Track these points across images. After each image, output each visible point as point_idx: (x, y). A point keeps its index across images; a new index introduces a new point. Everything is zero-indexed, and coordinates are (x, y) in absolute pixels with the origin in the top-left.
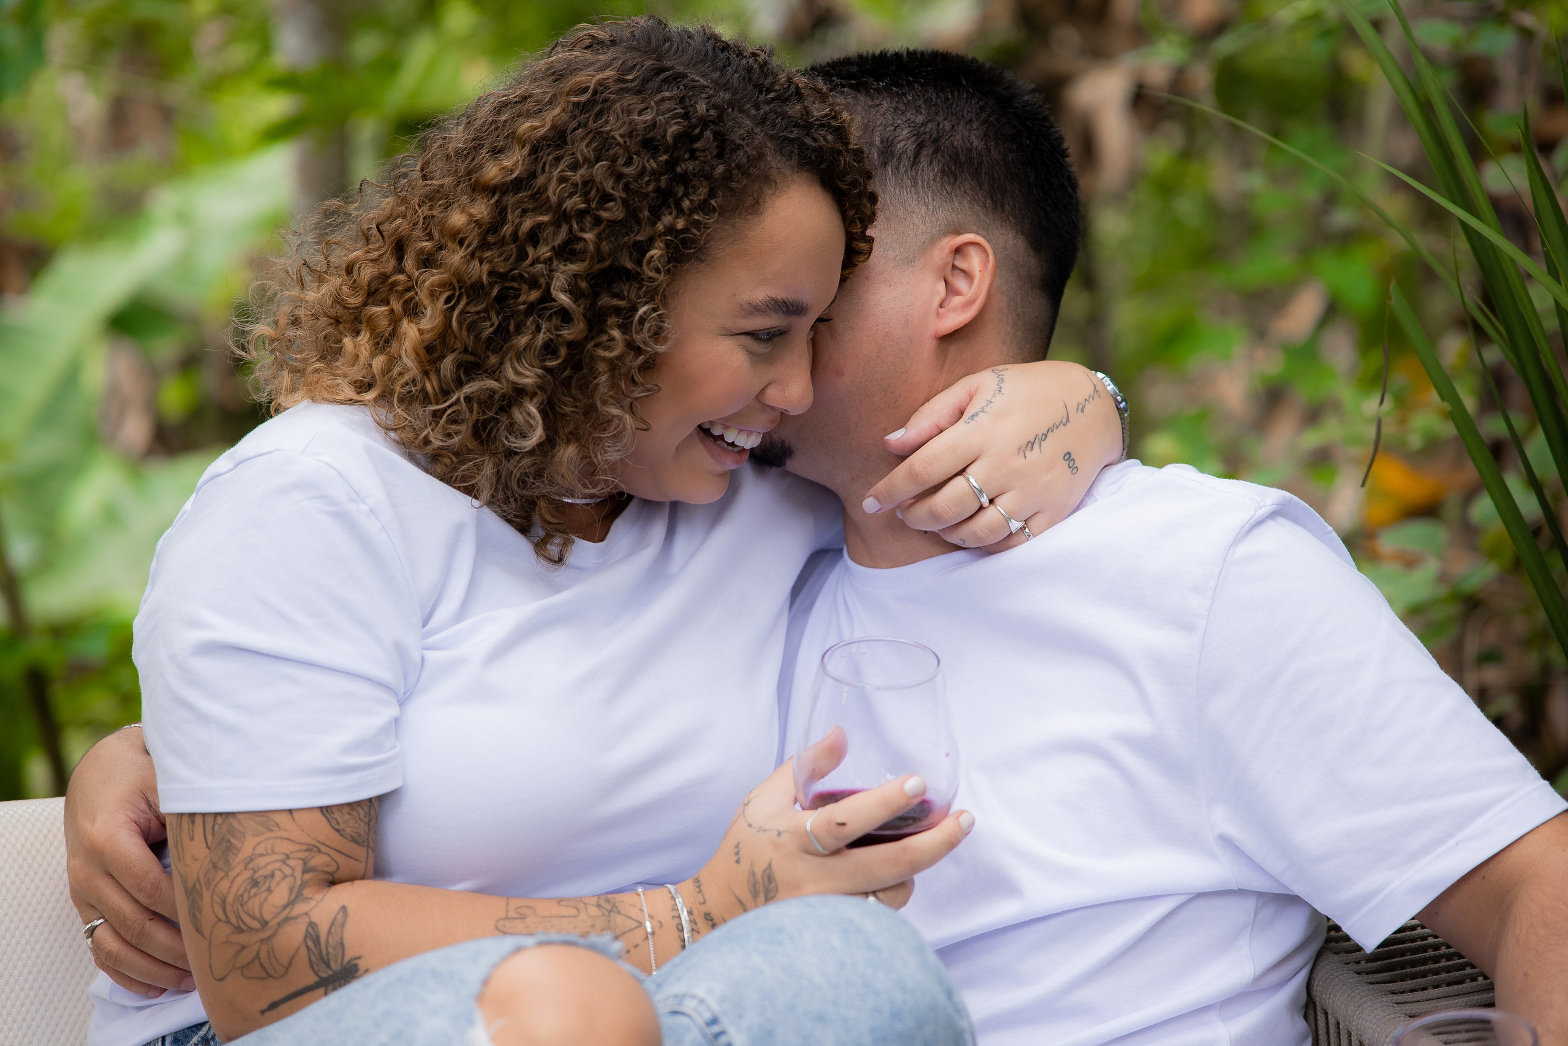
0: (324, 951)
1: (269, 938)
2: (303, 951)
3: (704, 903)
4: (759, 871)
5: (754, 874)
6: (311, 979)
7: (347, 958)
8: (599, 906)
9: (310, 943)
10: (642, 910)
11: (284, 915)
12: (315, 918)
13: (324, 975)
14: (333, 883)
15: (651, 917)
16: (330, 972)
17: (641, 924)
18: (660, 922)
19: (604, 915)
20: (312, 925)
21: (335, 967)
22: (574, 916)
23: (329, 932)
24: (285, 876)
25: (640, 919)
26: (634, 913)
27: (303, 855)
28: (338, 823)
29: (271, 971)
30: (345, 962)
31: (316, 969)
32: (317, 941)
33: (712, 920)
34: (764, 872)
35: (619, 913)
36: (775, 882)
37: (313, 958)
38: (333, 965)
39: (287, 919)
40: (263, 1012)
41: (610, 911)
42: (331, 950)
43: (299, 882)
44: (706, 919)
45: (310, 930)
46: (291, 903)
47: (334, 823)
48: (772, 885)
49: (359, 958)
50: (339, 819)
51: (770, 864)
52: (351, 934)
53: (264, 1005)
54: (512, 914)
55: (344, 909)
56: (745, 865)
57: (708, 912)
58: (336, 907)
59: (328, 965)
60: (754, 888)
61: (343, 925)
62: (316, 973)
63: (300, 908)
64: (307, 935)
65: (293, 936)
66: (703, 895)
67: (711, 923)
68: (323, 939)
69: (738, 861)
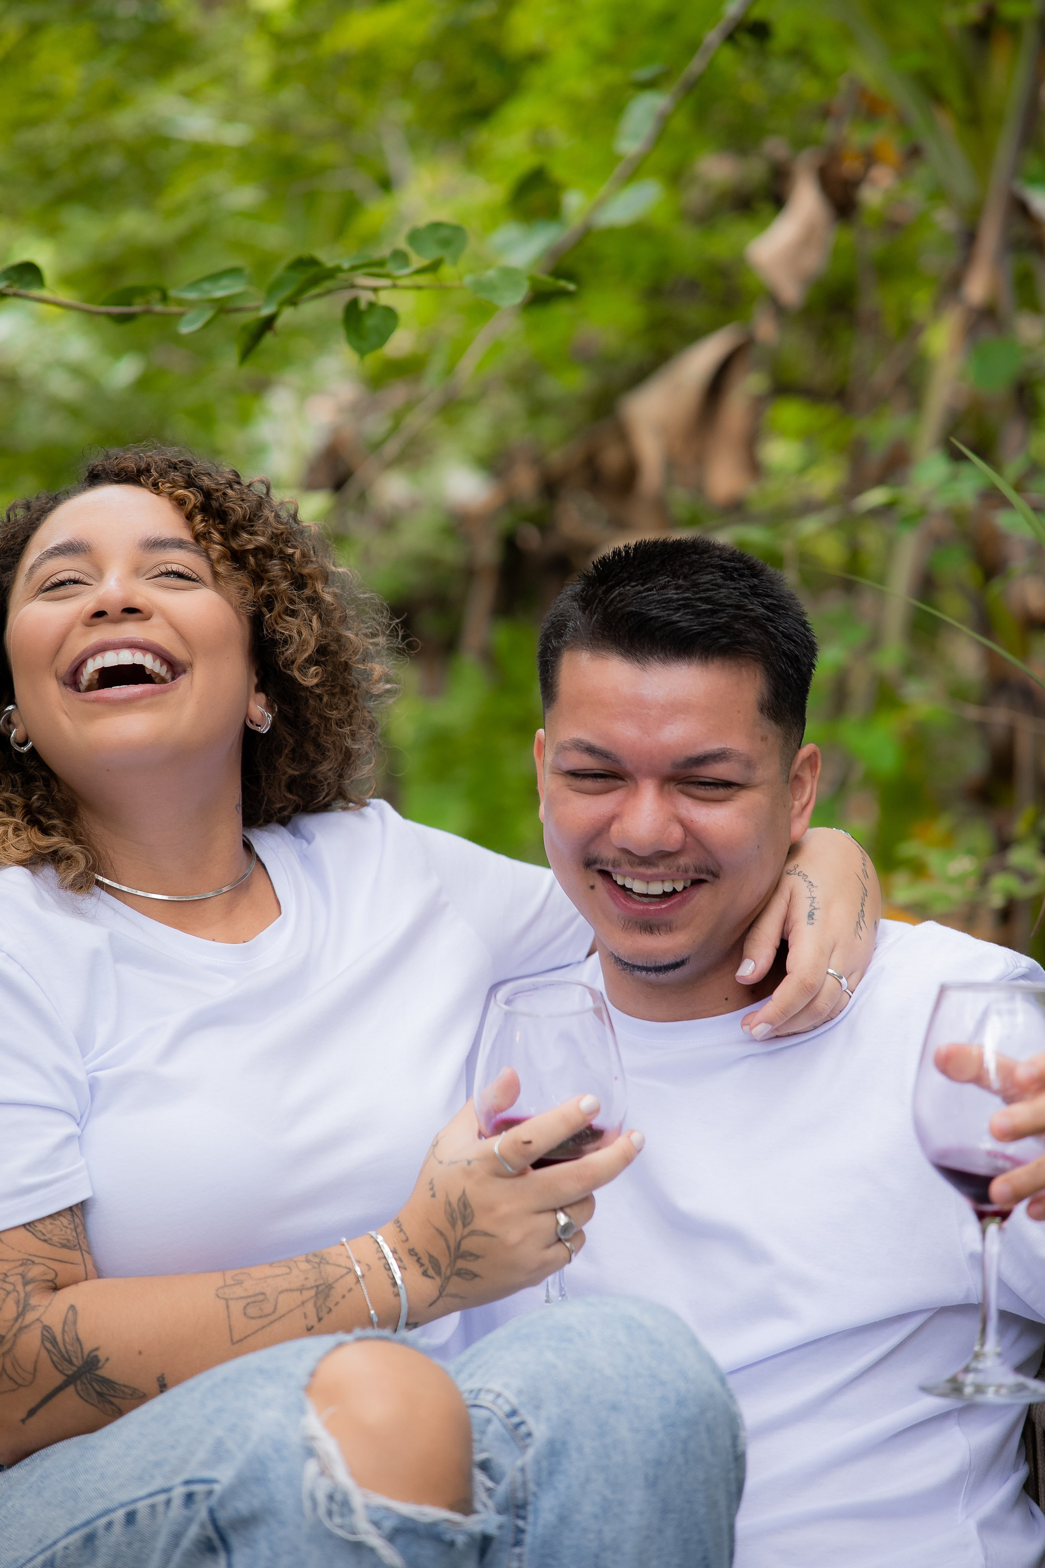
0: (63, 1350)
1: (10, 1350)
2: (44, 1354)
3: (407, 1240)
4: (454, 1199)
5: (450, 1204)
6: (59, 1379)
7: (86, 1352)
8: (308, 1261)
9: (49, 1345)
10: (349, 1257)
11: (17, 1326)
12: (47, 1322)
13: (70, 1373)
14: (56, 1289)
15: (359, 1262)
16: (75, 1369)
17: (351, 1270)
18: (368, 1265)
19: (314, 1268)
20: (46, 1328)
21: (78, 1362)
22: (287, 1274)
23: (64, 1331)
24: (8, 1293)
25: (349, 1265)
26: (343, 1261)
27: (20, 1270)
28: (43, 1234)
29: (20, 1381)
30: (85, 1357)
31: (60, 1368)
32: (54, 1341)
33: (416, 1254)
34: (459, 1199)
35: (328, 1263)
36: (471, 1207)
37: (55, 1358)
38: (74, 1360)
39: (21, 1329)
40: (23, 1421)
41: (319, 1264)
42: (69, 1347)
43: (22, 1295)
44: (411, 1255)
45: (45, 1333)
46: (21, 1314)
47: (39, 1235)
48: (469, 1210)
49: (97, 1349)
50: (44, 1231)
51: (464, 1192)
52: (84, 1328)
53: (22, 1414)
54: (229, 1281)
55: (72, 1307)
56: (441, 1197)
57: (411, 1247)
58: (65, 1307)
59: (70, 1362)
60: (452, 1217)
61: (75, 1322)
62: (61, 1372)
63: (30, 1317)
64: (43, 1338)
65: (31, 1341)
66: (405, 1233)
67: (415, 1258)
68: (59, 1339)
69: (433, 1196)
